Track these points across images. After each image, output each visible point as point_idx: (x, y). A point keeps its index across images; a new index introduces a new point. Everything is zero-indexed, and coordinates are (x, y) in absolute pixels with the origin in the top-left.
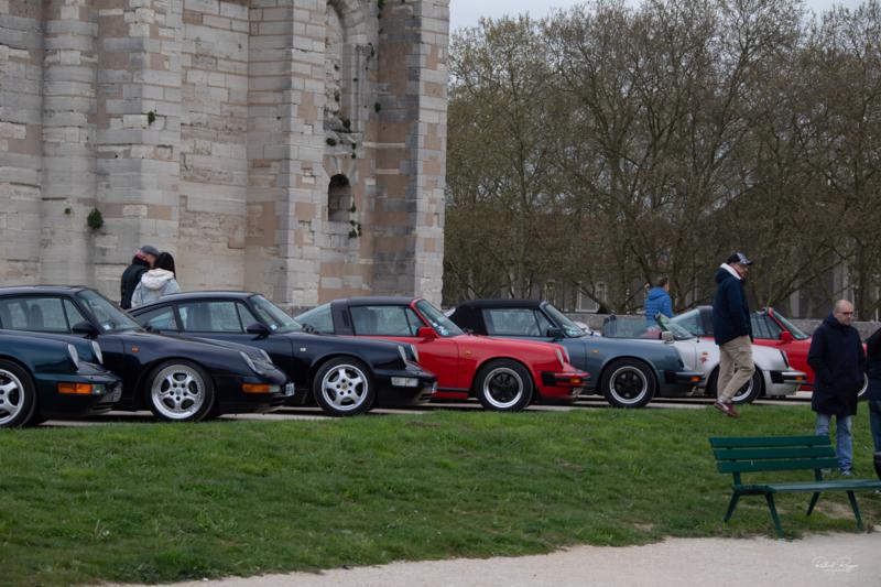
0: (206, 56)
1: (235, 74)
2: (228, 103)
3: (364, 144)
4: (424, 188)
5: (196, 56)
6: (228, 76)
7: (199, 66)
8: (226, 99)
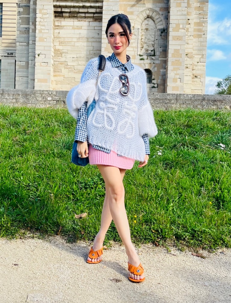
0: (83, 38)
1: (96, 42)
2: (93, 50)
3: (160, 59)
4: (172, 70)
5: (79, 38)
6: (92, 43)
7: (80, 41)
8: (92, 50)
